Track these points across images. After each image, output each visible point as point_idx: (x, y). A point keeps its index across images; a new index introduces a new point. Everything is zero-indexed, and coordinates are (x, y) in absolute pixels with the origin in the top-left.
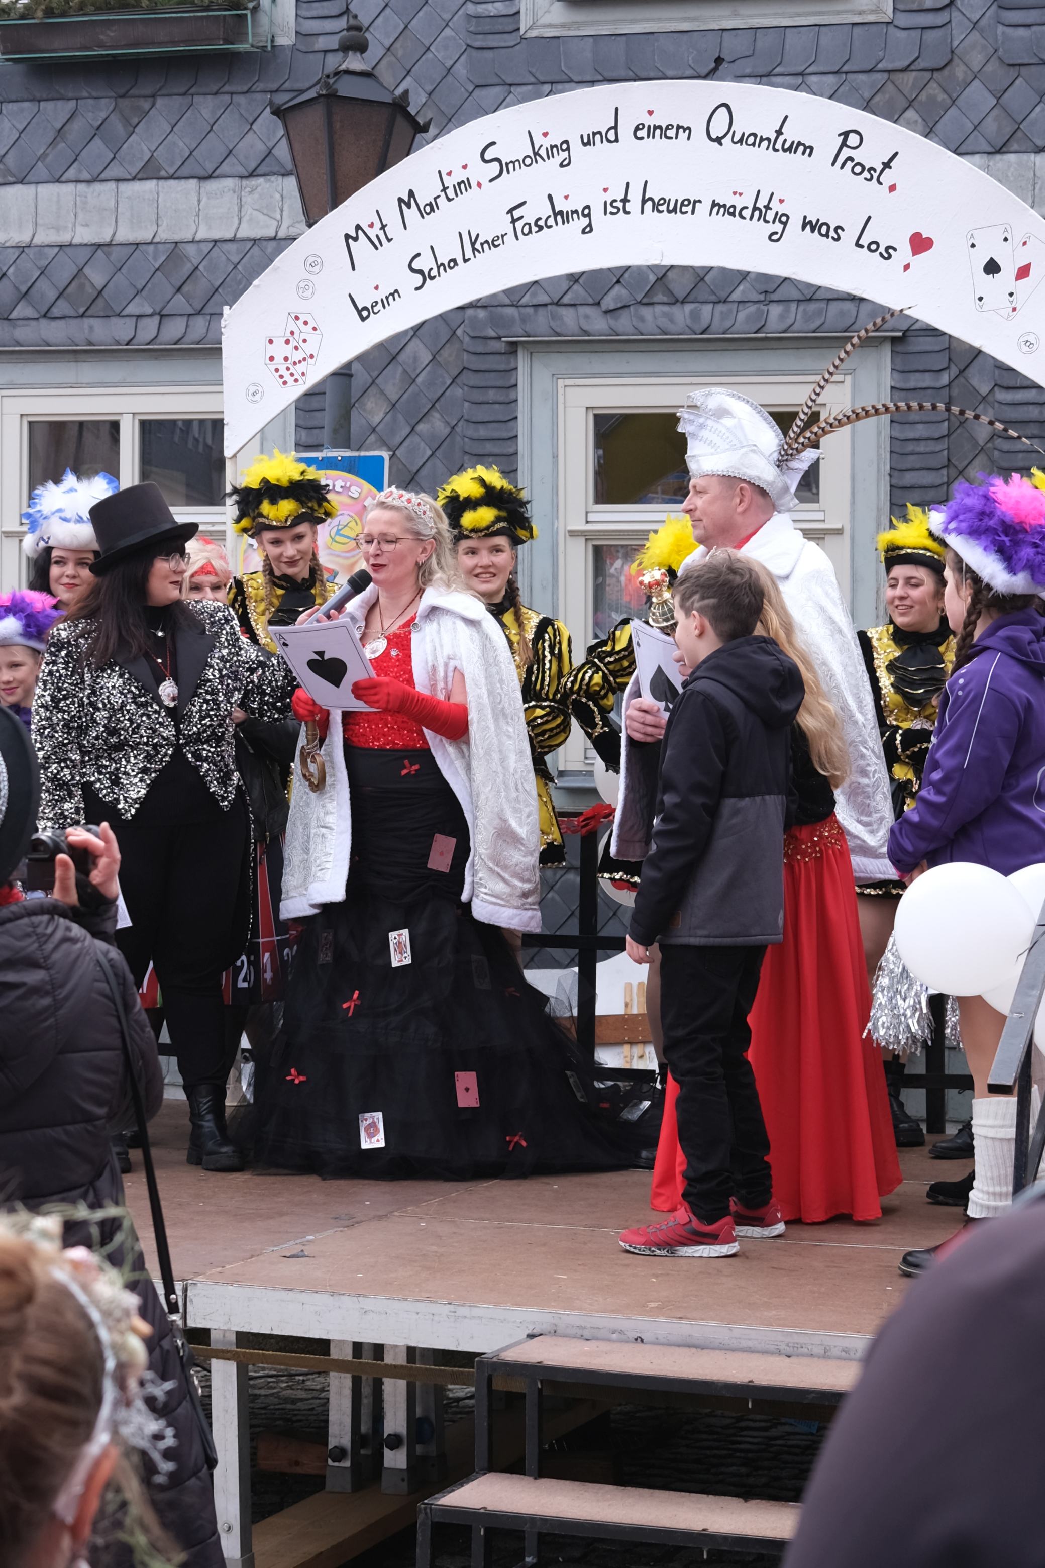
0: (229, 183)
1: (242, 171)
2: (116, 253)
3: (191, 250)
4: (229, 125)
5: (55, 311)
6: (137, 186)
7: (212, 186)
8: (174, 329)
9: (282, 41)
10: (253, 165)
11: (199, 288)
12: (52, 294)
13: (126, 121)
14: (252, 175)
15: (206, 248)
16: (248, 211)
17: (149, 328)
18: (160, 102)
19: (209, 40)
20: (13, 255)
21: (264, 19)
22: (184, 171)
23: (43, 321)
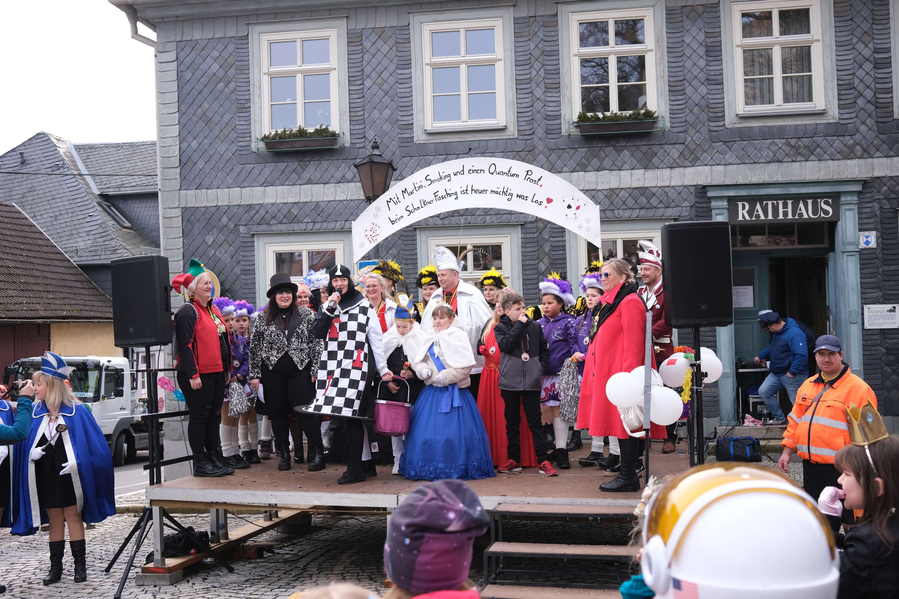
0: (332, 185)
1: (336, 181)
2: (300, 205)
3: (322, 204)
4: (332, 169)
5: (283, 222)
6: (306, 186)
7: (328, 186)
8: (318, 226)
9: (346, 145)
10: (339, 180)
11: (325, 215)
12: (282, 217)
13: (302, 168)
14: (339, 183)
15: (326, 203)
16: (338, 192)
17: (310, 226)
18: (312, 162)
19: (326, 145)
20: (270, 206)
21: (341, 139)
22: (319, 182)
23: (280, 225)
